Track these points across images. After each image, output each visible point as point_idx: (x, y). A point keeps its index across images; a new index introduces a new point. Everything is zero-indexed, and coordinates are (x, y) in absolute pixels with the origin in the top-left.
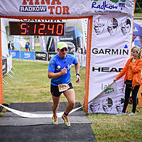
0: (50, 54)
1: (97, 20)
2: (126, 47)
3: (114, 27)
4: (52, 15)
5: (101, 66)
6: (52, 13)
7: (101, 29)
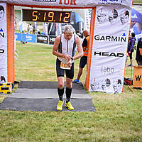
0: (52, 37)
1: (100, 11)
2: (124, 35)
4: (60, 5)
6: (61, 3)
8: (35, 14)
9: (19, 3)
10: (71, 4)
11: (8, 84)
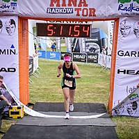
8: (50, 28)
9: (32, 15)
10: (90, 15)
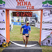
1: (44, 11)
3: (51, 14)
5: (46, 28)
7: (46, 14)
11: (6, 43)
